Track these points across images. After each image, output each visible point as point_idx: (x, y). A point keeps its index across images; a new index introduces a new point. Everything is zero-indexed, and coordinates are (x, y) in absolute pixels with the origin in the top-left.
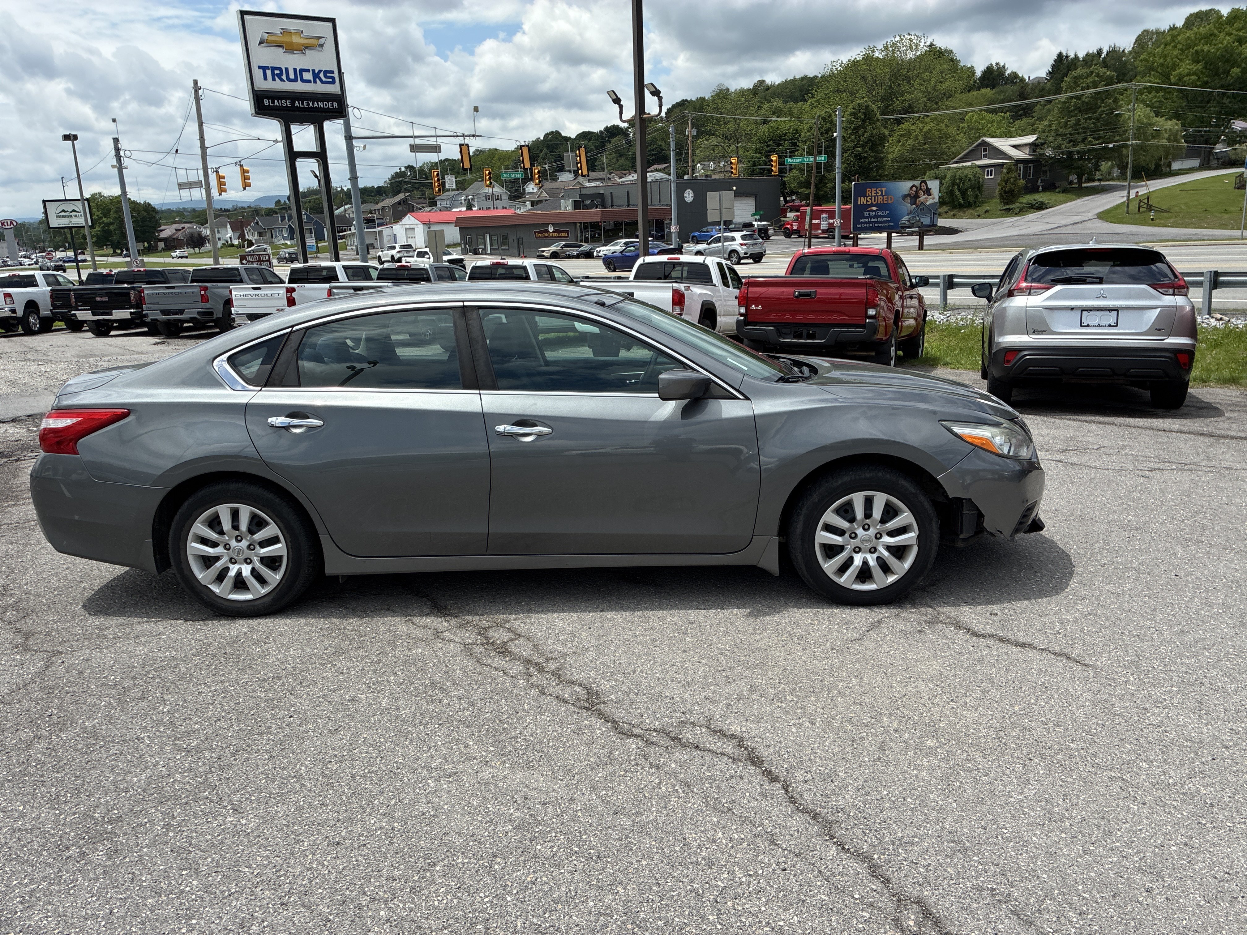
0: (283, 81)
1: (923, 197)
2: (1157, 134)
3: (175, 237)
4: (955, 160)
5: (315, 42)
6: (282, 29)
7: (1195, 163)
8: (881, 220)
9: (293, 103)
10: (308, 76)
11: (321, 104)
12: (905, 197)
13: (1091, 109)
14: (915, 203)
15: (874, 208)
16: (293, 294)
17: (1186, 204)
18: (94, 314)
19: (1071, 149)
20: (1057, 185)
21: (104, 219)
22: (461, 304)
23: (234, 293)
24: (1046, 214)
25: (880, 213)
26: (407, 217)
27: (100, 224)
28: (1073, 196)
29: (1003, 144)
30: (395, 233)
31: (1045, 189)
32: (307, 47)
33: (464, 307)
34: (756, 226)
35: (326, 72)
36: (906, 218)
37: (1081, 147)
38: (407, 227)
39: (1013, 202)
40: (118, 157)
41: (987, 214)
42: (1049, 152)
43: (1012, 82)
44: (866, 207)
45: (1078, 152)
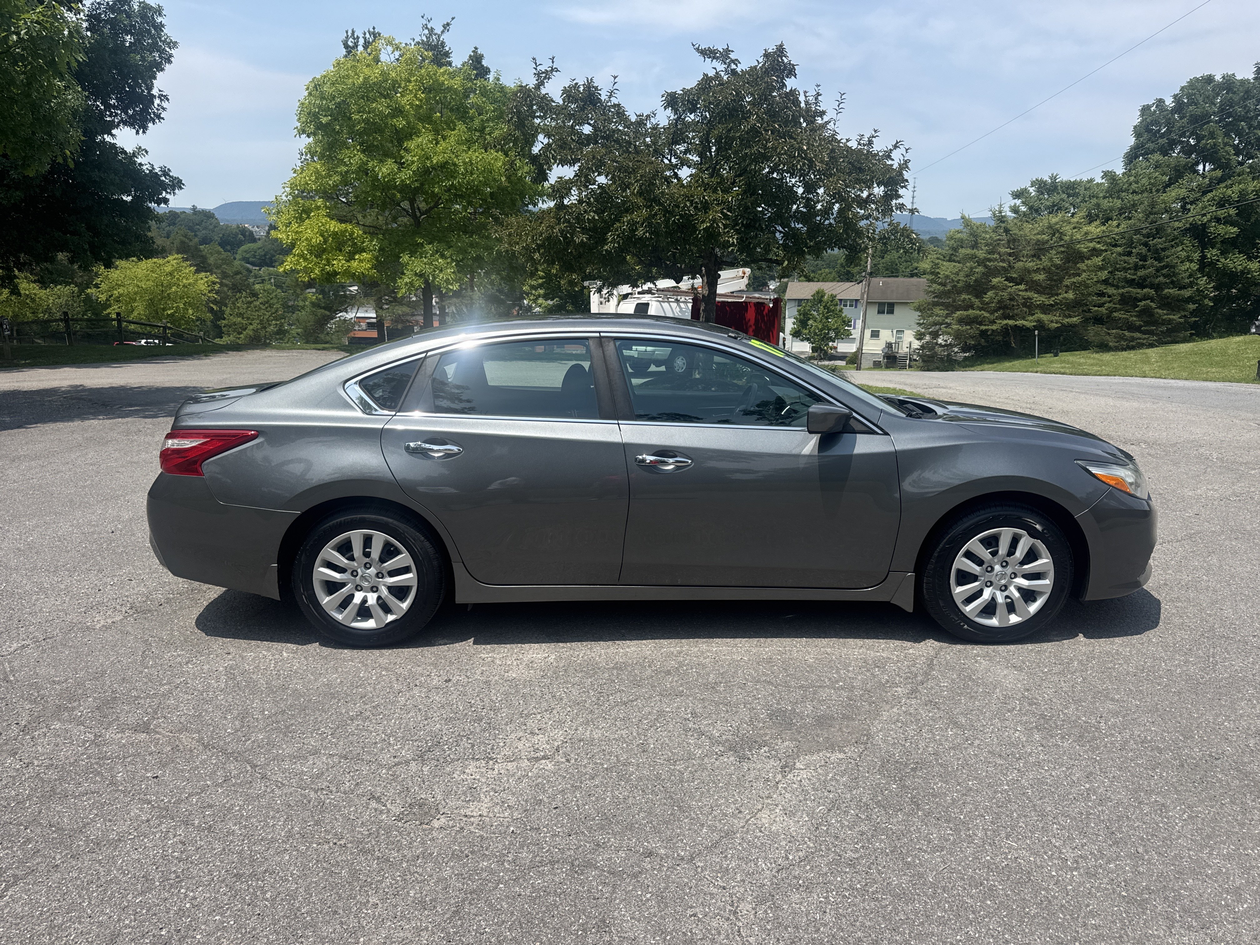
22: (598, 335)
33: (600, 337)
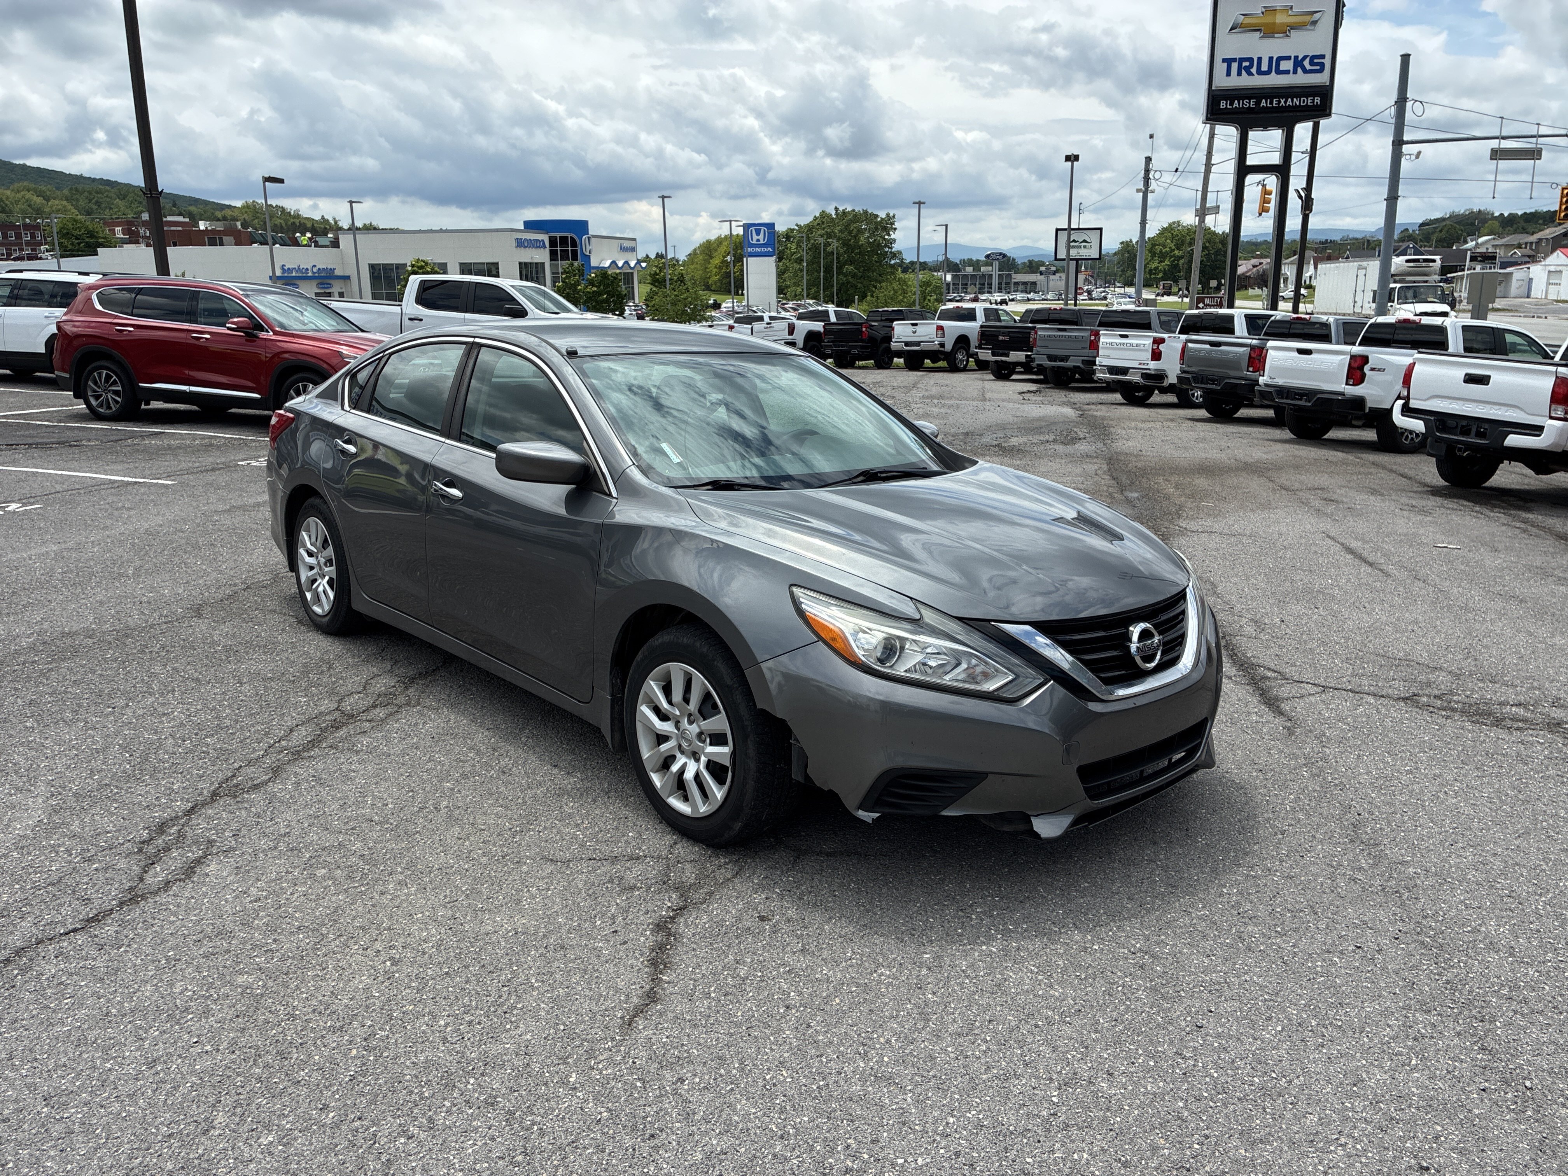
0: (1253, 75)
3: (1248, 274)
5: (1307, 18)
6: (1264, 7)
9: (1258, 103)
10: (1286, 65)
11: (1296, 101)
16: (1161, 347)
18: (994, 355)
21: (1176, 252)
23: (1102, 340)
26: (1555, 254)
27: (1171, 257)
30: (1531, 276)
32: (1294, 27)
35: (1314, 57)
38: (1552, 268)
40: (1147, 179)
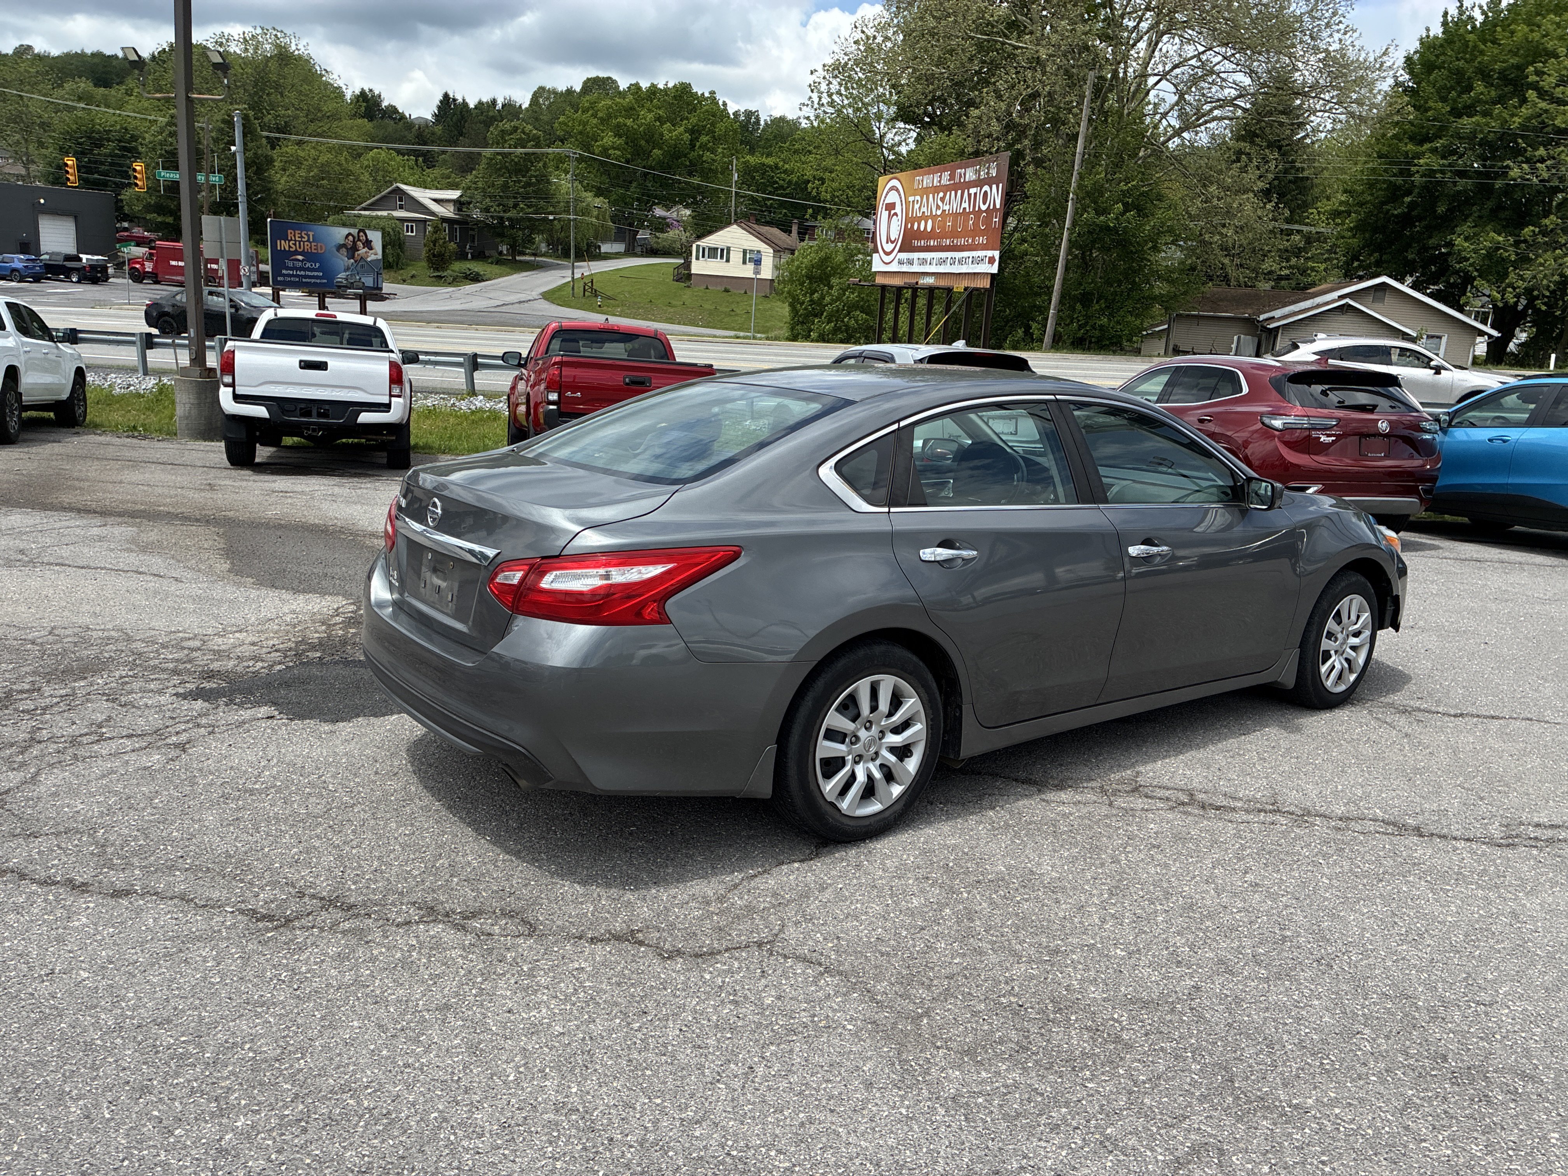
1: (363, 251)
2: (586, 212)
4: (363, 205)
7: (620, 247)
8: (310, 274)
12: (340, 247)
13: (520, 170)
14: (353, 257)
15: (300, 258)
17: (630, 292)
19: (502, 214)
20: (487, 254)
24: (486, 286)
25: (309, 265)
28: (508, 270)
29: (424, 195)
31: (474, 258)
34: (84, 261)
36: (343, 275)
37: (512, 214)
39: (444, 269)
41: (414, 280)
42: (477, 214)
43: (390, 117)
44: (289, 254)
45: (509, 219)
